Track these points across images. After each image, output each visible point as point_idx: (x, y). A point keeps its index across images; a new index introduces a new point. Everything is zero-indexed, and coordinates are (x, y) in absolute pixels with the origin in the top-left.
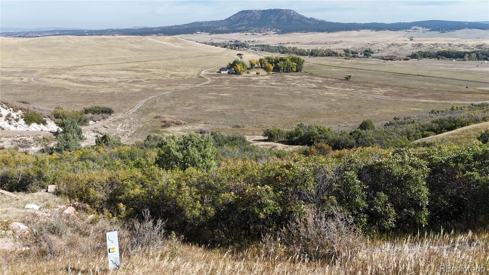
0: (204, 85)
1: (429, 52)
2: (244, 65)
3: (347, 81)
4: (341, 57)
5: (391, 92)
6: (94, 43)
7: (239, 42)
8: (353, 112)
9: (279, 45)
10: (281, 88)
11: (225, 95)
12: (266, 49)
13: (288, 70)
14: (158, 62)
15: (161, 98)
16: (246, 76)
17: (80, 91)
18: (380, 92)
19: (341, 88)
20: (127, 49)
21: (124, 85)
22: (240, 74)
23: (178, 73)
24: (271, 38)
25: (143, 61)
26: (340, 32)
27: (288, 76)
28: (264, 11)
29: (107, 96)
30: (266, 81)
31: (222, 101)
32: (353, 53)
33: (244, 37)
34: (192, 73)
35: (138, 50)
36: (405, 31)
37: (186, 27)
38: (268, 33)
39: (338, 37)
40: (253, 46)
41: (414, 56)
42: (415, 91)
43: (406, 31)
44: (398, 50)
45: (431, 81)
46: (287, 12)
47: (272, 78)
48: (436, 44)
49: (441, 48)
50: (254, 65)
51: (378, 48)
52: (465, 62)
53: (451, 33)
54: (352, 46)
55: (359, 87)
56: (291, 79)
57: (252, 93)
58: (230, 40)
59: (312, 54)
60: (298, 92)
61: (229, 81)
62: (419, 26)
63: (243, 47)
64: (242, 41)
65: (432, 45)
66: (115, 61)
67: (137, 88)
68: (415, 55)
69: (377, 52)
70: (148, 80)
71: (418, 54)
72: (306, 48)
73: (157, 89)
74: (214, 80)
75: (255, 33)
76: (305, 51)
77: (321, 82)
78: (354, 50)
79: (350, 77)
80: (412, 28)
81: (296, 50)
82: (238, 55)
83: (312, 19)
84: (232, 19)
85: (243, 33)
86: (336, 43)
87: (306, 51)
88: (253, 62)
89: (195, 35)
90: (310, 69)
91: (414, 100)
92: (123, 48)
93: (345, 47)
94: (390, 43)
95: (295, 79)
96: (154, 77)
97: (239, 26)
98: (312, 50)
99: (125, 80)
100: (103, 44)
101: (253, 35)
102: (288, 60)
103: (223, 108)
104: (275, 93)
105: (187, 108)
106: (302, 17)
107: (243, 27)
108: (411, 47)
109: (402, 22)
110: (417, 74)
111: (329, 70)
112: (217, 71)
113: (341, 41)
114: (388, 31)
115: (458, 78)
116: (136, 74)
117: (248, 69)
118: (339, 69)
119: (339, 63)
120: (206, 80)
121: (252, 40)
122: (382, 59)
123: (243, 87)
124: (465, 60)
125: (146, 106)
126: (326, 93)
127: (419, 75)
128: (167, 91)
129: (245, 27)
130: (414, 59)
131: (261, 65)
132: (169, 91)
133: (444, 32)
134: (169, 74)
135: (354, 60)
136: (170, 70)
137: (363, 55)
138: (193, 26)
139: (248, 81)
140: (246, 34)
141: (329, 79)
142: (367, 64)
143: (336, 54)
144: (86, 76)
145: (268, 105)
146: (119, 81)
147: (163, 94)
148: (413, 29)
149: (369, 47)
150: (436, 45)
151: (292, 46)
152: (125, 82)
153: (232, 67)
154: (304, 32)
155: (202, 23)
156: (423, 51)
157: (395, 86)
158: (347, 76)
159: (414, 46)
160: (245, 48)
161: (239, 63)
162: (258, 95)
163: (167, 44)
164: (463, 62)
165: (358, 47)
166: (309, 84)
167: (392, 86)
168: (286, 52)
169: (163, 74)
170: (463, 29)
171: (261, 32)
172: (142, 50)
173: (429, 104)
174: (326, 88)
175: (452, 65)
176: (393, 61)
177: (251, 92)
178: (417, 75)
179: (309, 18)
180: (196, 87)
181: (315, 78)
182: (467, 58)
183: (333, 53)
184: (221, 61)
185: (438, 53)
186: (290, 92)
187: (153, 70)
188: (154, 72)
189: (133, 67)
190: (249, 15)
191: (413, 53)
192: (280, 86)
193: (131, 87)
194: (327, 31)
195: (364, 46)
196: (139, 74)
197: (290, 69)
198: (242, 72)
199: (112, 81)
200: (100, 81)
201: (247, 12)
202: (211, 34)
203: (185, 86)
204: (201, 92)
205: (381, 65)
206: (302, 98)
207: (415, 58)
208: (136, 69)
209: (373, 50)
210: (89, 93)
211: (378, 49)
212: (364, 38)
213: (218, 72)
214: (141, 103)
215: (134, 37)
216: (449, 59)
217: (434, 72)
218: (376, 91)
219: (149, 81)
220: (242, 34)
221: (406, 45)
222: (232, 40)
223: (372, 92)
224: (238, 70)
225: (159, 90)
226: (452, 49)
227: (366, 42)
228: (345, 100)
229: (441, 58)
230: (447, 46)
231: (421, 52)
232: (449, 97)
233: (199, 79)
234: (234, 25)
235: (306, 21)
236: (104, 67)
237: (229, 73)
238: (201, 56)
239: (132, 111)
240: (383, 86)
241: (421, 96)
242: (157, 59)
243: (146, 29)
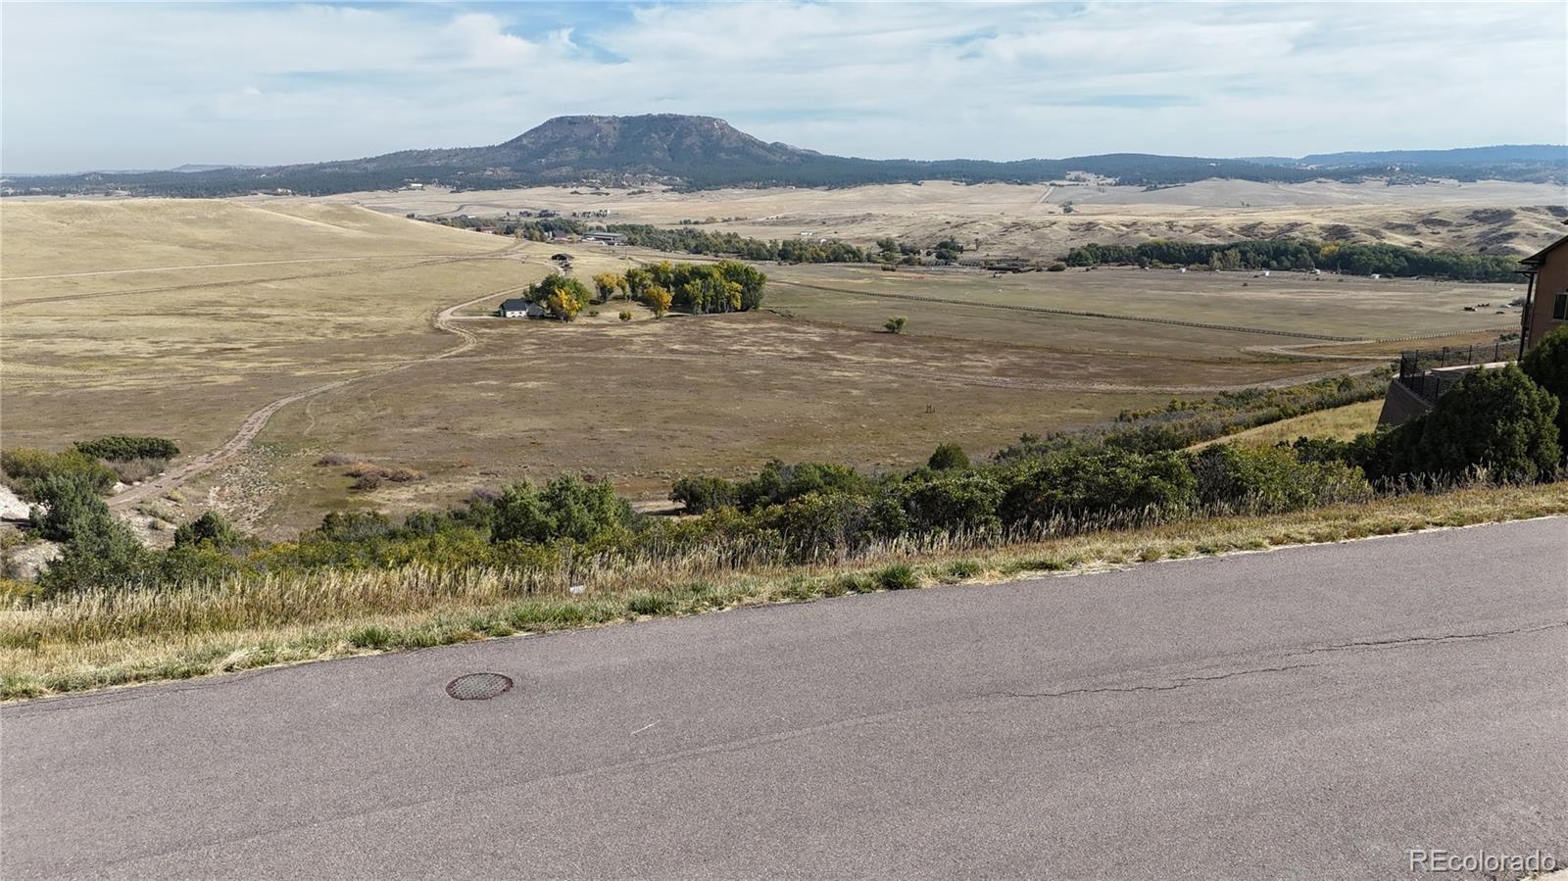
0: (456, 356)
1: (1116, 248)
2: (578, 290)
3: (893, 336)
4: (872, 265)
5: (1015, 364)
6: (50, 222)
7: (552, 215)
8: (913, 425)
9: (681, 227)
10: (701, 361)
11: (531, 385)
12: (643, 239)
13: (718, 305)
14: (287, 285)
15: (319, 401)
16: (588, 325)
17: (24, 389)
18: (987, 367)
19: (877, 356)
20: (174, 244)
21: (177, 363)
22: (567, 318)
23: (360, 319)
24: (656, 205)
25: (233, 284)
26: (863, 188)
27: (719, 324)
28: (627, 120)
29: (127, 401)
30: (653, 339)
31: (522, 403)
32: (904, 251)
33: (568, 200)
34: (409, 317)
35: (215, 246)
36: (1048, 184)
37: (371, 167)
38: (645, 188)
39: (858, 201)
40: (599, 228)
41: (1075, 259)
42: (1081, 361)
43: (1052, 185)
44: (1033, 241)
45: (1125, 332)
46: (701, 125)
47: (669, 329)
48: (1134, 224)
49: (1147, 235)
50: (611, 291)
51: (977, 236)
52: (1214, 275)
53: (1173, 190)
54: (902, 230)
55: (928, 354)
56: (729, 333)
57: (614, 378)
58: (523, 210)
59: (788, 254)
60: (753, 372)
61: (532, 340)
62: (1087, 170)
63: (567, 232)
64: (564, 215)
65: (1123, 225)
66: (132, 285)
67: (230, 372)
68: (1079, 254)
69: (974, 246)
70: (260, 346)
71: (1087, 253)
72: (766, 237)
73: (298, 374)
74: (485, 340)
75: (603, 189)
76: (764, 245)
77: (817, 339)
78: (908, 243)
79: (899, 323)
80: (1068, 177)
81: (738, 242)
82: (554, 258)
83: (777, 148)
84: (525, 142)
85: (565, 187)
86: (854, 220)
87: (768, 245)
88: (607, 281)
89: (403, 192)
90: (783, 301)
91: (1079, 385)
92: (157, 240)
93: (880, 234)
94: (1008, 221)
95: (741, 334)
96: (279, 336)
97: (548, 167)
98: (784, 244)
99: (179, 346)
100: (83, 226)
101: (599, 194)
102: (717, 275)
103: (531, 426)
104: (687, 377)
105: (415, 430)
106: (748, 142)
107: (564, 170)
108: (1068, 232)
109: (1039, 158)
110: (1085, 312)
111: (839, 302)
112: (490, 309)
113: (870, 215)
114: (1003, 184)
115: (1195, 322)
116: (216, 325)
117: (593, 302)
118: (867, 299)
119: (866, 281)
120: (457, 341)
121: (597, 211)
122: (989, 269)
123: (582, 359)
124: (1212, 269)
125: (278, 431)
126: (835, 373)
127: (1091, 315)
128: (335, 378)
129: (569, 168)
130: (1078, 268)
131: (633, 290)
132: (340, 378)
133: (1156, 188)
134: (331, 325)
135: (910, 271)
136: (331, 310)
137: (933, 257)
138: (395, 166)
139: (596, 342)
140: (576, 192)
141: (841, 332)
142: (945, 285)
143: (855, 256)
144: (33, 337)
145: (669, 412)
146: (159, 352)
147: (324, 388)
148: (1070, 180)
149: (949, 232)
150: (1135, 227)
151: (725, 230)
152: (180, 353)
153: (539, 299)
154: (758, 188)
155: (425, 155)
156: (1101, 244)
157: (1027, 347)
158: (891, 320)
159: (1073, 228)
160: (575, 236)
161: (561, 287)
162: (635, 384)
163: (313, 226)
164: (1206, 274)
165: (918, 233)
166: (782, 347)
167: (1017, 347)
168: (708, 248)
169: (311, 323)
170: (1205, 179)
171: (623, 187)
172: (227, 247)
174: (835, 359)
175: (1180, 283)
176: (1019, 274)
177: (610, 375)
178: (1087, 315)
179: (769, 143)
180: (430, 365)
181: (799, 329)
182: (1217, 263)
183: (848, 252)
184: (500, 279)
185: (1139, 248)
186: (731, 371)
187: (275, 312)
188: (278, 319)
189: (201, 304)
190: (582, 132)
191: (1072, 249)
192: (699, 353)
193: (207, 368)
194: (824, 184)
195: (934, 230)
196: (226, 327)
197: (725, 301)
198: (573, 313)
199: (135, 352)
200: (91, 354)
201: (572, 122)
202: (458, 191)
203: (392, 360)
204: (448, 379)
205: (988, 286)
206: (767, 388)
207: (1080, 265)
208: (212, 310)
209: (961, 242)
210: (58, 393)
211: (977, 240)
212: (935, 206)
213: (497, 314)
214: (256, 422)
215: (196, 204)
216: (1170, 266)
217: (1133, 305)
218: (975, 363)
219: (265, 350)
220: (561, 190)
221: (1054, 227)
222: (530, 211)
223: (965, 366)
224: (561, 306)
225: (304, 377)
226: (1176, 237)
227: (942, 218)
228: (888, 390)
229: (1150, 263)
230: (1164, 228)
231: (1095, 245)
232: (1170, 374)
233: (433, 336)
234: (534, 163)
235: (761, 152)
236: (96, 306)
237: (531, 317)
238: (434, 263)
239: (233, 448)
240: (994, 348)
241: (1096, 375)
242: (283, 277)
243: (227, 171)
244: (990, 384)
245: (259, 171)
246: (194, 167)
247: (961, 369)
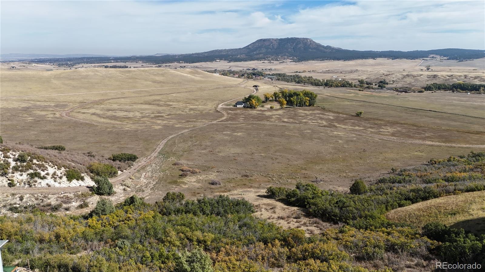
0: (220, 121)
1: (444, 85)
2: (258, 99)
3: (358, 117)
4: (355, 88)
5: (399, 131)
6: (120, 75)
7: (256, 70)
9: (294, 74)
10: (292, 126)
11: (239, 134)
12: (282, 78)
13: (301, 104)
14: (178, 95)
15: (180, 137)
16: (261, 110)
17: (107, 128)
18: (389, 132)
19: (351, 126)
20: (150, 81)
21: (146, 120)
22: (255, 108)
23: (196, 107)
24: (288, 66)
25: (164, 94)
26: (356, 60)
27: (301, 111)
28: (281, 40)
29: (131, 134)
30: (279, 116)
31: (235, 142)
32: (367, 84)
33: (261, 65)
34: (210, 106)
35: (160, 82)
36: (422, 59)
37: (206, 54)
38: (285, 61)
39: (354, 65)
40: (269, 75)
41: (428, 88)
42: (424, 131)
43: (423, 60)
44: (413, 81)
45: (442, 118)
46: (304, 40)
47: (284, 113)
48: (452, 75)
49: (456, 80)
50: (269, 99)
51: (393, 79)
52: (480, 96)
53: (468, 62)
54: (367, 76)
55: (369, 125)
56: (303, 115)
57: (264, 132)
58: (248, 68)
59: (327, 84)
60: (308, 131)
61: (243, 116)
62: (437, 54)
63: (259, 75)
64: (259, 70)
65: (447, 76)
66: (138, 94)
67: (159, 125)
68: (430, 87)
69: (392, 82)
70: (168, 115)
71: (433, 87)
72: (320, 77)
73: (177, 126)
74: (230, 116)
75: (272, 61)
76: (320, 81)
77: (332, 118)
78: (369, 81)
79: (361, 113)
80: (429, 57)
81: (312, 80)
82: (254, 86)
83: (328, 47)
84: (250, 47)
85: (261, 61)
86: (351, 72)
87: (322, 81)
88: (268, 96)
89: (214, 62)
90: (323, 102)
91: (421, 142)
92: (146, 80)
93: (359, 77)
94: (405, 74)
95: (307, 115)
96: (174, 112)
97: (256, 54)
98: (327, 81)
99: (147, 115)
100: (128, 76)
101: (271, 63)
102: (301, 95)
103: (236, 152)
104: (286, 133)
105: (203, 151)
106: (318, 46)
107: (261, 55)
108: (427, 78)
109: (420, 50)
110: (428, 109)
111: (342, 103)
112: (233, 104)
113: (357, 70)
114: (405, 59)
115: (470, 115)
116: (158, 108)
117: (263, 102)
118: (352, 102)
119: (353, 95)
120: (222, 115)
121: (269, 68)
122: (396, 91)
123: (256, 124)
124: (480, 93)
125: (166, 149)
126: (335, 133)
127: (431, 111)
128: (186, 128)
129: (262, 55)
130: (429, 92)
131: (276, 98)
132: (188, 128)
133: (462, 61)
134: (188, 108)
135: (368, 91)
136: (189, 103)
137: (377, 86)
138: (213, 54)
139: (262, 117)
140: (264, 62)
141: (341, 115)
142: (380, 97)
143: (350, 85)
144: (111, 110)
145: (277, 148)
146: (142, 116)
147: (182, 132)
148: (430, 58)
149: (383, 77)
150: (452, 77)
151: (308, 75)
152: (147, 117)
153: (247, 101)
154: (321, 60)
155: (221, 51)
156: (438, 83)
157: (405, 124)
158: (358, 112)
159: (429, 77)
160: (261, 77)
161: (254, 98)
162: (270, 135)
163: (187, 76)
164: (477, 95)
165: (373, 77)
166: (320, 121)
167: (401, 124)
168: (302, 81)
169: (183, 108)
170: (482, 57)
171: (278, 60)
172: (164, 83)
173: (434, 147)
174: (336, 127)
175: (467, 98)
176: (407, 93)
177: (263, 131)
178: (429, 111)
179: (325, 46)
180: (213, 124)
181: (326, 114)
182: (482, 91)
183: (348, 84)
184: (237, 94)
185: (453, 85)
186: (301, 131)
187: (174, 104)
188: (174, 106)
189: (155, 101)
190: (267, 44)
191: (427, 85)
192: (292, 123)
193: (153, 123)
194: (343, 59)
195: (379, 76)
196: (160, 108)
197: (303, 103)
198: (256, 106)
199: (136, 116)
200: (125, 117)
201: (264, 40)
202: (229, 62)
203: (203, 122)
204: (217, 130)
205: (395, 98)
206: (311, 139)
207: (430, 91)
208: (157, 103)
209: (387, 81)
210: (115, 130)
211: (393, 80)
212: (380, 67)
213: (235, 106)
214: (162, 145)
216: (464, 91)
217: (447, 107)
218: (385, 130)
219: (169, 117)
220: (259, 62)
221: (422, 76)
222: (249, 68)
223: (381, 131)
224: (253, 104)
225: (178, 127)
226: (467, 81)
227: (382, 72)
228: (352, 141)
229: (457, 90)
230: (463, 77)
231: (436, 84)
232: (456, 138)
233: (216, 113)
234: (252, 53)
235: (322, 49)
236: (128, 100)
237: (244, 107)
238: (219, 88)
239: (153, 155)
240: (393, 124)
241: (428, 137)
242: (178, 92)
243: (168, 56)
244: (389, 139)
245: (176, 56)
246: (159, 54)
247: (379, 133)
